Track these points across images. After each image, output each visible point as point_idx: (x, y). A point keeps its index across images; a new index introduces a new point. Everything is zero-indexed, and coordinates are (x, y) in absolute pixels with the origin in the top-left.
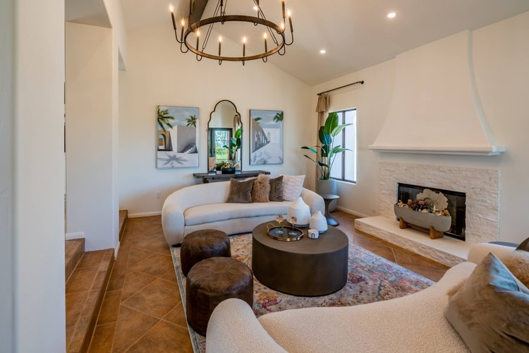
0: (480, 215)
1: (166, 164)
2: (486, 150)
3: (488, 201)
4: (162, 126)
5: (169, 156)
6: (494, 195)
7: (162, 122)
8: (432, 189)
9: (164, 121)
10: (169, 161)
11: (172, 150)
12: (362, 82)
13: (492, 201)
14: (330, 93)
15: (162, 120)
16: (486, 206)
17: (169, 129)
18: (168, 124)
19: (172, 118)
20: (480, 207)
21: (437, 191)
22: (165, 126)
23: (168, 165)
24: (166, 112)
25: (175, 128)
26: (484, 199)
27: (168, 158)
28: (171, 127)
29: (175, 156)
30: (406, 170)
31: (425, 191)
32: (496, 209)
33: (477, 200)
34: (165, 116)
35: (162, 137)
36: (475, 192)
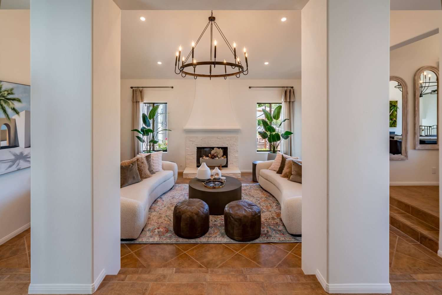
0: (233, 155)
1: (10, 166)
2: (238, 129)
3: (235, 149)
4: (5, 111)
5: (15, 155)
6: (237, 146)
7: (5, 105)
8: (217, 147)
9: (9, 105)
10: (14, 162)
11: (18, 146)
12: (172, 87)
13: (236, 148)
14: (144, 89)
15: (5, 102)
16: (235, 151)
17: (15, 117)
18: (14, 109)
19: (19, 101)
20: (233, 152)
21: (219, 148)
22: (9, 111)
23: (14, 168)
24: (10, 92)
25: (23, 114)
26: (234, 148)
27: (13, 157)
28: (17, 113)
29: (22, 154)
30: (202, 139)
31: (215, 149)
32: (237, 152)
33: (232, 149)
34: (10, 96)
35: (5, 128)
36: (231, 146)
